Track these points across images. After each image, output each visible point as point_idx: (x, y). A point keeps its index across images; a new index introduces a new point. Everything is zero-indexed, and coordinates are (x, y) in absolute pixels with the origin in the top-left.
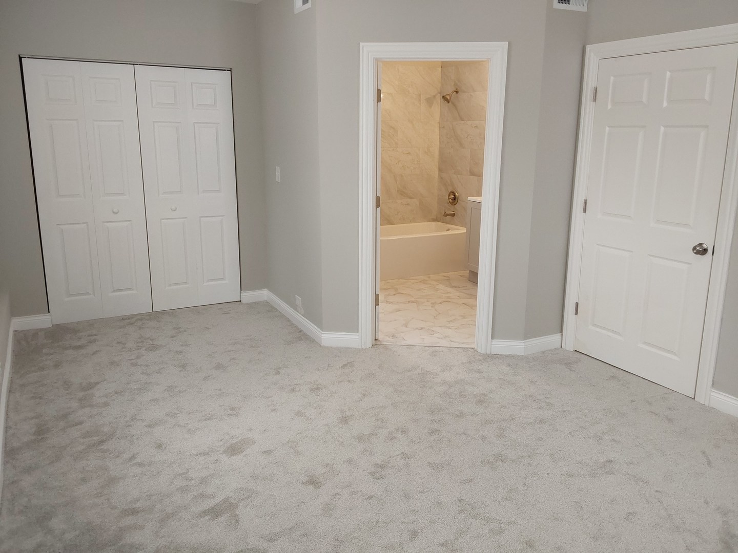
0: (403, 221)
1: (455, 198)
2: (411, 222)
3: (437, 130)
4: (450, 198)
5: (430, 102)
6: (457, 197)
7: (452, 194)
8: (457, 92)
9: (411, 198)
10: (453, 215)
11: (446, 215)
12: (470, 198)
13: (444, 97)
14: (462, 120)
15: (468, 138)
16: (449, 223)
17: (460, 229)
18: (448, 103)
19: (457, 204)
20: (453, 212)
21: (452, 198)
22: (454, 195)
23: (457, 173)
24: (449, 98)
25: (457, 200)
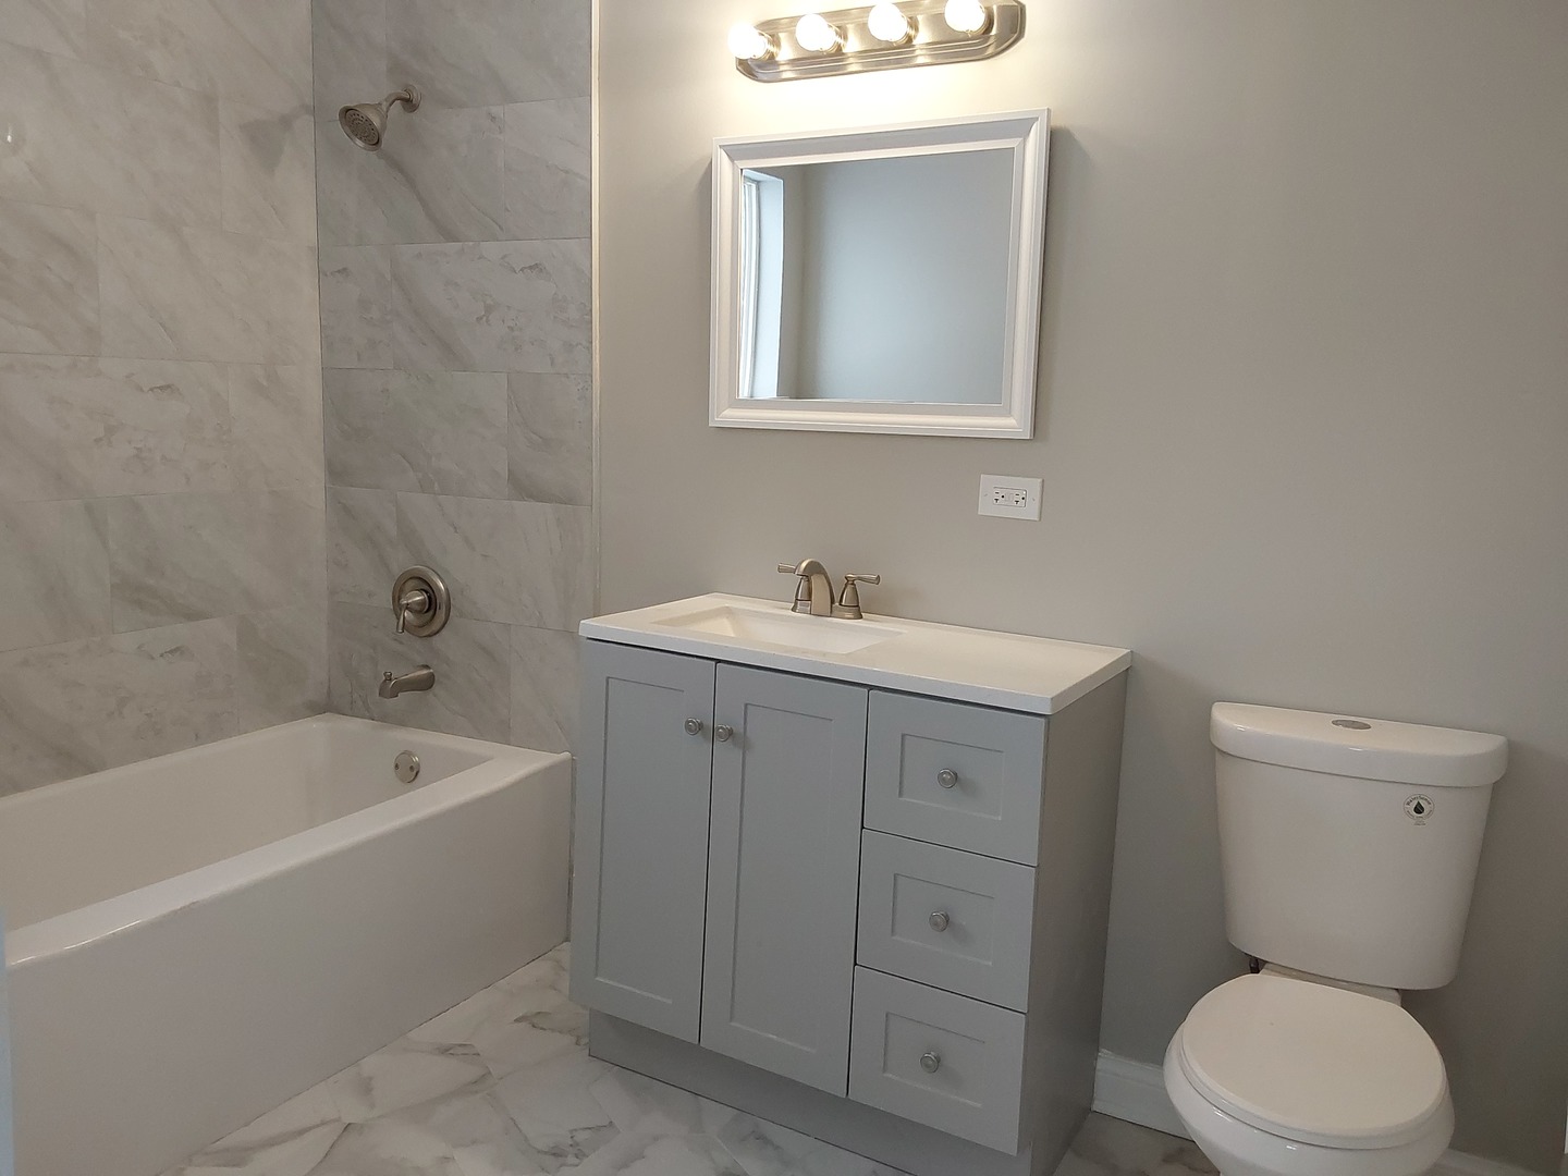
0: (154, 739)
1: (431, 604)
2: (198, 739)
3: (306, 284)
4: (408, 607)
5: (263, 140)
6: (442, 599)
7: (410, 584)
8: (409, 104)
9: (192, 615)
10: (427, 684)
11: (389, 687)
12: (592, 626)
13: (350, 117)
14: (450, 236)
15: (487, 321)
16: (401, 722)
17: (480, 760)
18: (374, 140)
19: (444, 632)
20: (425, 672)
21: (417, 603)
22: (426, 587)
23: (436, 485)
24: (376, 122)
25: (441, 614)
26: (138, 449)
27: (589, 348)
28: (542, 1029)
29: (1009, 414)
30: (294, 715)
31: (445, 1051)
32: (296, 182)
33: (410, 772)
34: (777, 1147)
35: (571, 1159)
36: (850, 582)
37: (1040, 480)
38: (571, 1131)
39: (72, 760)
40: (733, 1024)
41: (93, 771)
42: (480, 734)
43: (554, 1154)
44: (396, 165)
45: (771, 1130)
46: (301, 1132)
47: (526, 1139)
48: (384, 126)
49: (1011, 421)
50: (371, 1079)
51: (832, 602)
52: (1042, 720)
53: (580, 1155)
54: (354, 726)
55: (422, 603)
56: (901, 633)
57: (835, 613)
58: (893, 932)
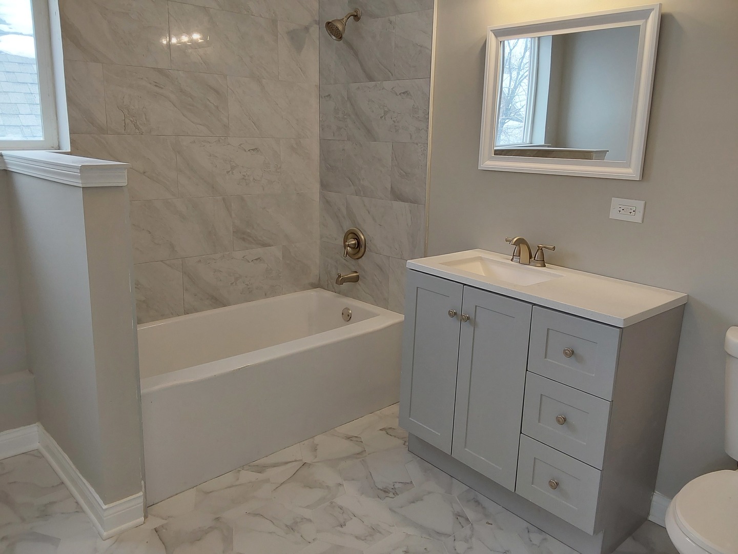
0: (249, 294)
1: (358, 245)
2: (266, 296)
3: (314, 102)
4: (348, 246)
5: (296, 38)
6: (362, 243)
7: (351, 236)
8: (356, 17)
9: (265, 245)
10: (356, 279)
11: (341, 280)
13: (330, 27)
14: (371, 79)
15: (385, 118)
16: (346, 295)
17: (374, 315)
18: (339, 37)
19: (363, 257)
20: (355, 274)
21: (352, 244)
22: (357, 238)
23: (362, 193)
24: (340, 28)
25: (362, 249)
26: (243, 175)
27: (427, 131)
28: (390, 435)
29: (629, 166)
30: (305, 288)
31: (349, 438)
32: (311, 57)
33: (348, 317)
34: (484, 508)
35: (391, 495)
36: (541, 249)
37: (643, 202)
38: (393, 483)
39: (218, 302)
40: (466, 449)
41: (225, 306)
42: (376, 303)
43: (384, 491)
44: (350, 46)
45: (481, 498)
46: (287, 463)
47: (374, 482)
48: (344, 29)
49: (630, 171)
50: (317, 445)
51: (531, 257)
52: (618, 330)
53: (395, 494)
54: (328, 294)
55: (355, 244)
56: (562, 276)
57: (532, 263)
58: (539, 421)
